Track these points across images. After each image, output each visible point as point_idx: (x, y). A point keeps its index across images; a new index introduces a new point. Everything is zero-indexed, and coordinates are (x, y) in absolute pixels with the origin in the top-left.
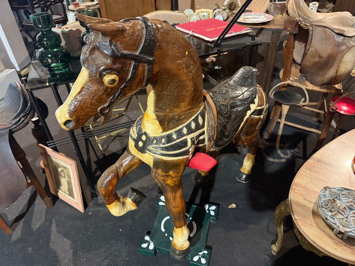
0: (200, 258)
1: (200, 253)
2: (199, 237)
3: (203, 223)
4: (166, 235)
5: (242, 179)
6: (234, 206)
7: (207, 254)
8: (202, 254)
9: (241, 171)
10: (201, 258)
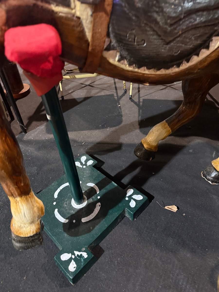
0: (71, 259)
1: (77, 253)
2: (91, 228)
3: (110, 211)
4: (55, 203)
5: (209, 177)
6: (174, 209)
7: (85, 260)
8: (78, 255)
9: (213, 164)
10: (73, 260)
